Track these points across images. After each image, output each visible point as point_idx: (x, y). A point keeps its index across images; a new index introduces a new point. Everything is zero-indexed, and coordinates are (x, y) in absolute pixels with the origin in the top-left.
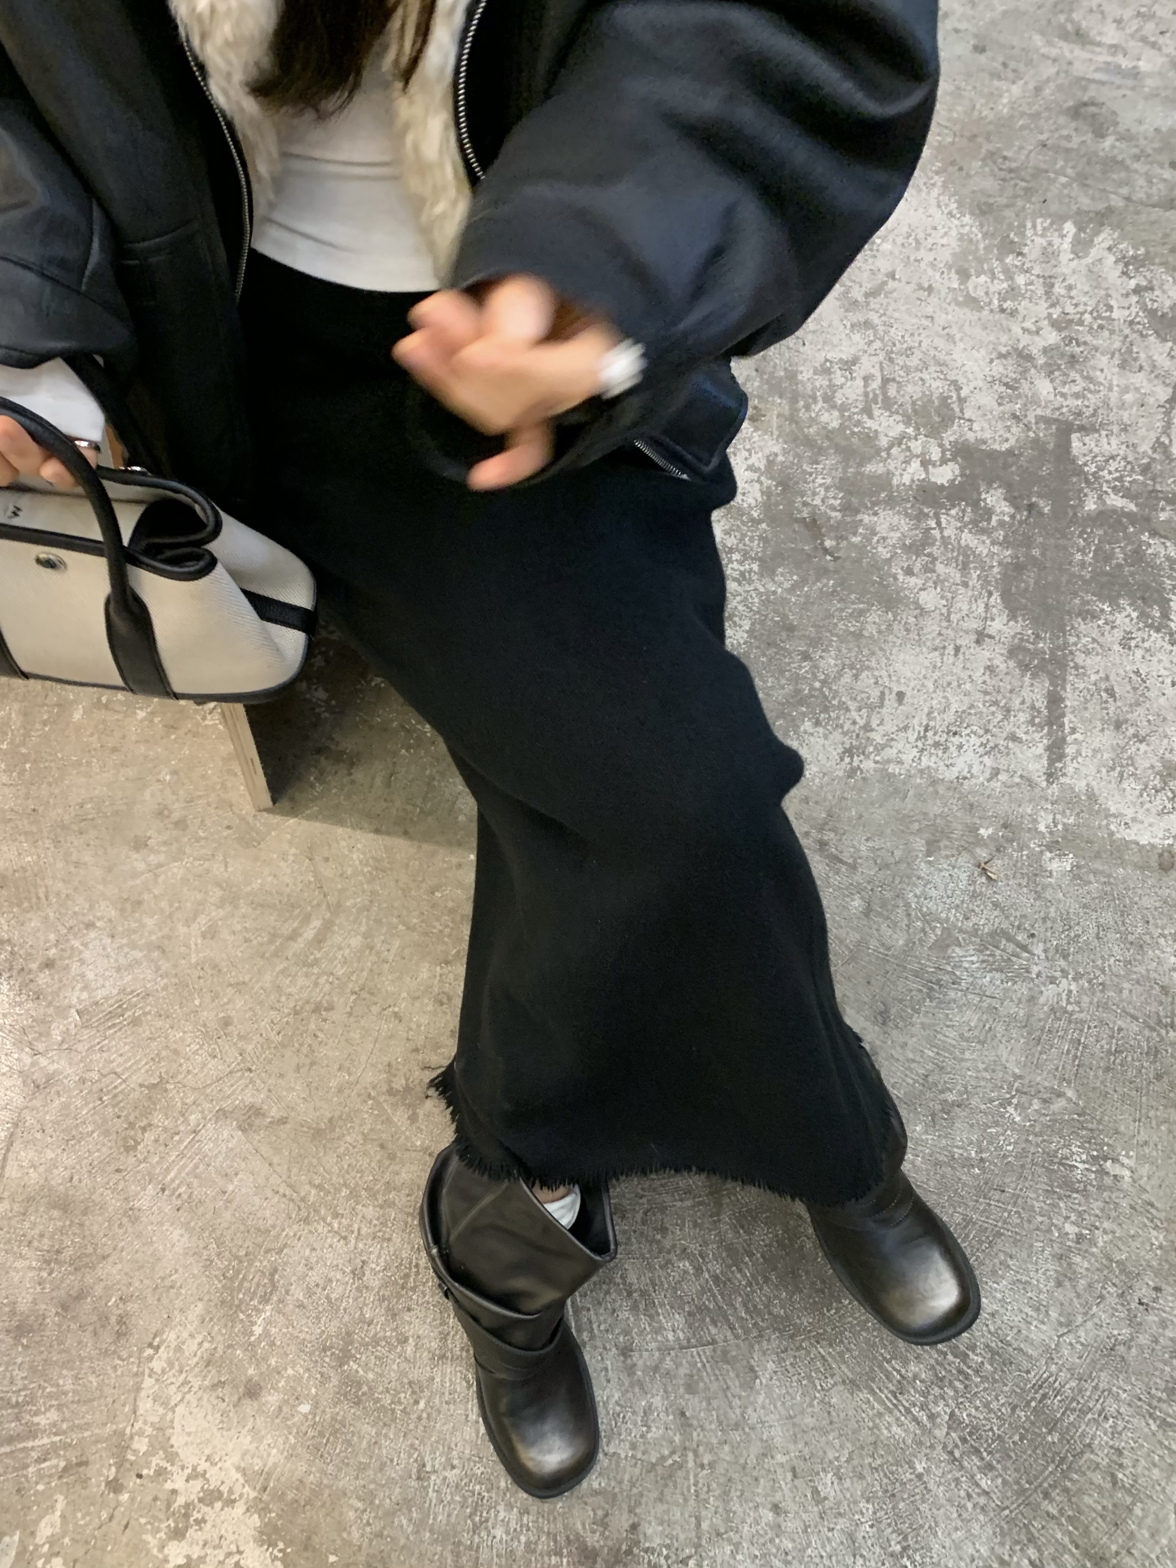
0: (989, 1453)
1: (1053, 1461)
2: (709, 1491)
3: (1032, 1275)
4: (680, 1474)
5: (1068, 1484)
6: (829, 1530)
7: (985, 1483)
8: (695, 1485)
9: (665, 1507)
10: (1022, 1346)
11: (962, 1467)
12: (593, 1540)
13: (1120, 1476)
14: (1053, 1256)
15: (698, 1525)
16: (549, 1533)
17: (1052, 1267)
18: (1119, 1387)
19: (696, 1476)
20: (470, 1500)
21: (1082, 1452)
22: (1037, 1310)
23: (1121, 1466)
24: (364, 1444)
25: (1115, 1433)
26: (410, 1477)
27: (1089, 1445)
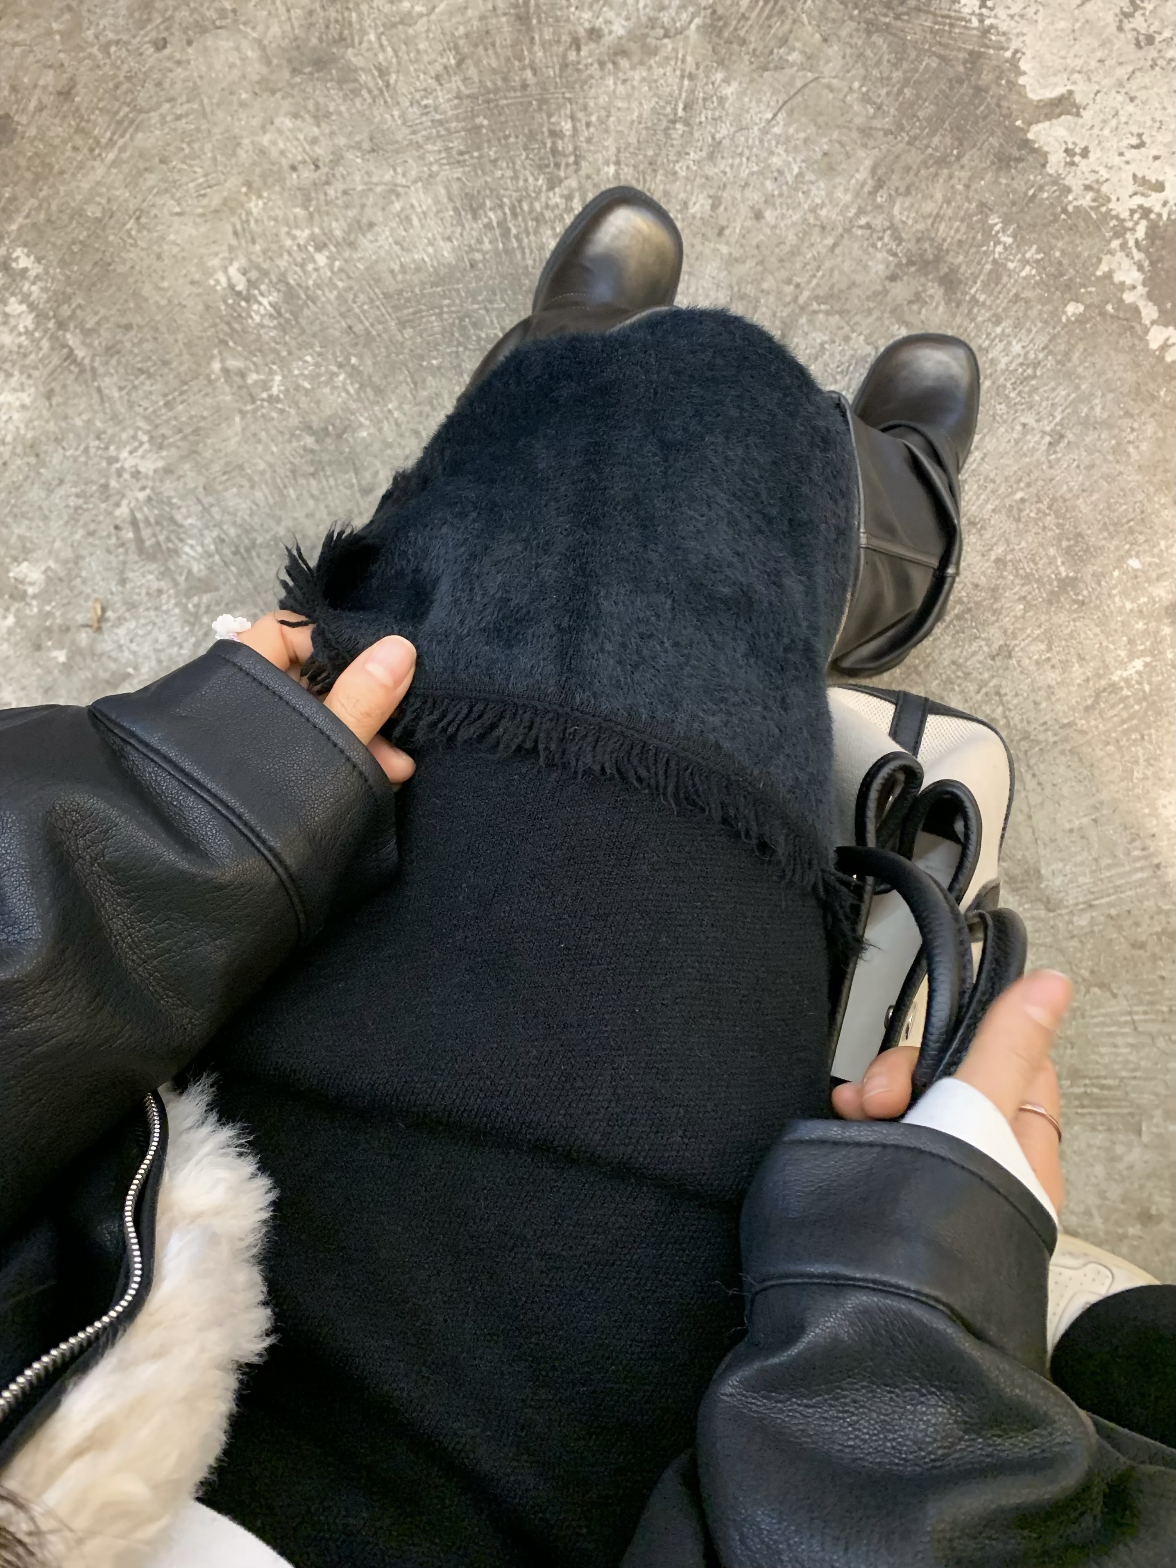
0: (544, 144)
1: (497, 106)
2: (806, 264)
3: (387, 247)
4: (821, 292)
5: (500, 83)
6: (725, 173)
7: (567, 126)
8: (814, 276)
9: (854, 276)
10: (445, 200)
11: (576, 148)
12: (935, 291)
13: (453, 62)
14: (356, 249)
15: (835, 245)
16: (973, 320)
17: (364, 242)
18: (394, 120)
19: (809, 282)
20: (1027, 389)
21: (468, 96)
22: (408, 219)
23: (446, 68)
24: (1095, 496)
25: (428, 92)
26: (1069, 443)
27: (458, 97)
